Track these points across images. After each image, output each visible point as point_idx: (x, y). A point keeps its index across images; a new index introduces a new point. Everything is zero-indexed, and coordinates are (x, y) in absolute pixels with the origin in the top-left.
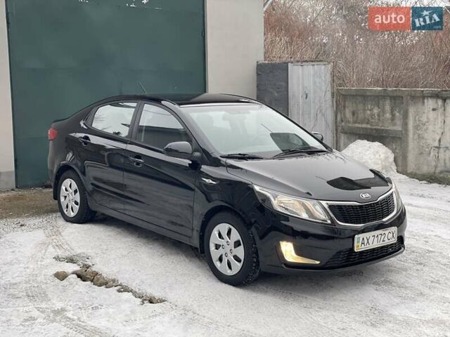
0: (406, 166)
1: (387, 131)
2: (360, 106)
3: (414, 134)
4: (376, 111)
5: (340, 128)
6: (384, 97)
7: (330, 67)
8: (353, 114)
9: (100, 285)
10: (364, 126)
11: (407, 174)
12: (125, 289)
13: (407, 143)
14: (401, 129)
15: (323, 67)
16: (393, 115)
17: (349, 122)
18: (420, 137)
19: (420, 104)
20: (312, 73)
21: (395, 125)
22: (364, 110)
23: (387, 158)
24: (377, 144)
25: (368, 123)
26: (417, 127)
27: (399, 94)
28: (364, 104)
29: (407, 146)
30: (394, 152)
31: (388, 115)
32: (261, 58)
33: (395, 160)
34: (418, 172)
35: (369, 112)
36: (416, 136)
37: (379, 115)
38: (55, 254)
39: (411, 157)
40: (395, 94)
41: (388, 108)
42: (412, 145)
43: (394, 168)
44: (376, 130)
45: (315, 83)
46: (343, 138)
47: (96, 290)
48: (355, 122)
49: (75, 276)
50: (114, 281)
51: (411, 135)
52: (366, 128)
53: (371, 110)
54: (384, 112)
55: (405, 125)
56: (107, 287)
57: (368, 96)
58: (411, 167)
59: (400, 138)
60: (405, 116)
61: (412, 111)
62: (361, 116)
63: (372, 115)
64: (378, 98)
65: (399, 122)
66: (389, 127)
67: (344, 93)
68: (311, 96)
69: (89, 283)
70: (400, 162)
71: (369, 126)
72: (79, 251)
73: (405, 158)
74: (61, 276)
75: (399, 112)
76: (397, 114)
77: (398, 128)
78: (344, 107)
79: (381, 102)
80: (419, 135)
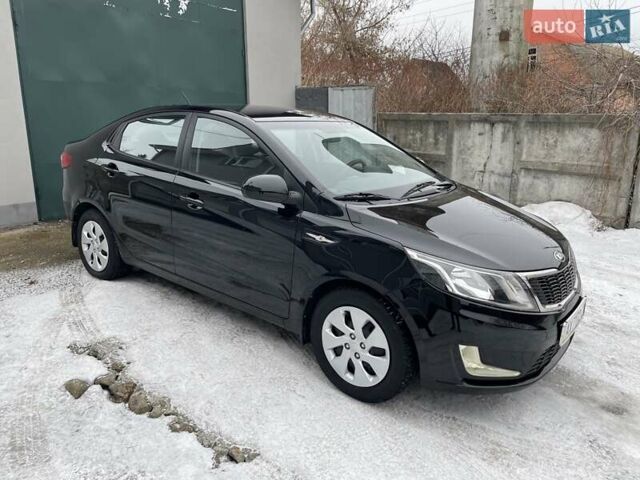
2: (403, 131)
3: (458, 158)
4: (418, 135)
6: (427, 121)
7: (372, 92)
9: (140, 412)
12: (182, 425)
13: (451, 166)
14: (443, 153)
15: (364, 92)
16: (437, 140)
18: (464, 162)
19: (466, 129)
20: (352, 97)
21: (438, 149)
22: (406, 135)
25: (410, 147)
26: (461, 152)
27: (445, 118)
28: (406, 129)
31: (431, 140)
32: (299, 84)
35: (410, 137)
36: (460, 161)
37: (421, 140)
38: (70, 341)
40: (440, 119)
41: (431, 132)
45: (355, 108)
47: (132, 423)
49: (98, 388)
50: (163, 403)
51: (454, 160)
53: (413, 135)
54: (426, 135)
55: (449, 149)
56: (151, 417)
57: (410, 121)
59: (443, 163)
60: (450, 141)
61: (456, 135)
62: (402, 140)
63: (414, 140)
64: (421, 124)
65: (442, 146)
66: (432, 151)
67: (386, 118)
69: (121, 406)
71: (411, 151)
72: (107, 334)
74: (77, 389)
75: (443, 136)
76: (441, 139)
77: (442, 152)
79: (424, 127)
80: (463, 159)
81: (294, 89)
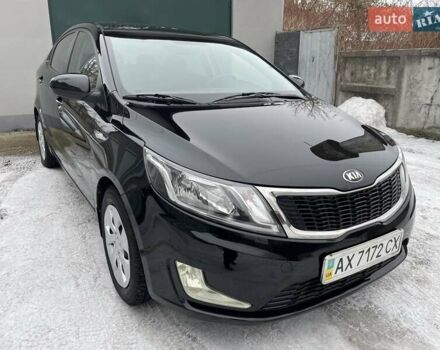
0: (396, 121)
1: (380, 89)
2: (359, 67)
3: (407, 91)
4: (372, 71)
5: (339, 87)
6: (382, 57)
7: (335, 32)
8: (352, 74)
10: (360, 85)
11: (396, 128)
14: (394, 87)
15: (328, 34)
16: (388, 74)
17: (347, 81)
18: (413, 95)
19: (416, 63)
20: (319, 38)
21: (389, 83)
22: (362, 71)
23: (378, 113)
24: (371, 101)
25: (364, 82)
26: (410, 86)
28: (362, 65)
29: (399, 103)
30: (385, 108)
31: (384, 75)
32: (280, 30)
33: (386, 116)
34: (406, 127)
35: (366, 72)
36: (409, 94)
37: (375, 75)
39: (401, 113)
41: (384, 67)
42: (404, 101)
43: (384, 122)
44: (372, 88)
45: (321, 49)
46: (341, 96)
48: (353, 82)
51: (403, 93)
52: (362, 87)
53: (368, 70)
54: (380, 71)
55: (399, 84)
58: (400, 123)
59: (393, 96)
60: (400, 75)
61: (407, 70)
62: (358, 76)
63: (369, 75)
64: (375, 59)
65: (393, 81)
66: (383, 85)
67: (345, 56)
68: (317, 59)
70: (390, 118)
71: (364, 85)
73: (395, 113)
75: (395, 71)
76: (393, 74)
77: (392, 86)
78: (345, 68)
79: (379, 63)
80: (412, 93)
81: (274, 35)
